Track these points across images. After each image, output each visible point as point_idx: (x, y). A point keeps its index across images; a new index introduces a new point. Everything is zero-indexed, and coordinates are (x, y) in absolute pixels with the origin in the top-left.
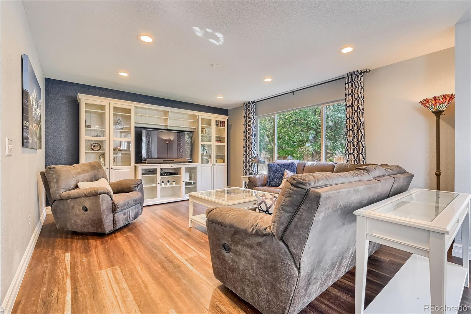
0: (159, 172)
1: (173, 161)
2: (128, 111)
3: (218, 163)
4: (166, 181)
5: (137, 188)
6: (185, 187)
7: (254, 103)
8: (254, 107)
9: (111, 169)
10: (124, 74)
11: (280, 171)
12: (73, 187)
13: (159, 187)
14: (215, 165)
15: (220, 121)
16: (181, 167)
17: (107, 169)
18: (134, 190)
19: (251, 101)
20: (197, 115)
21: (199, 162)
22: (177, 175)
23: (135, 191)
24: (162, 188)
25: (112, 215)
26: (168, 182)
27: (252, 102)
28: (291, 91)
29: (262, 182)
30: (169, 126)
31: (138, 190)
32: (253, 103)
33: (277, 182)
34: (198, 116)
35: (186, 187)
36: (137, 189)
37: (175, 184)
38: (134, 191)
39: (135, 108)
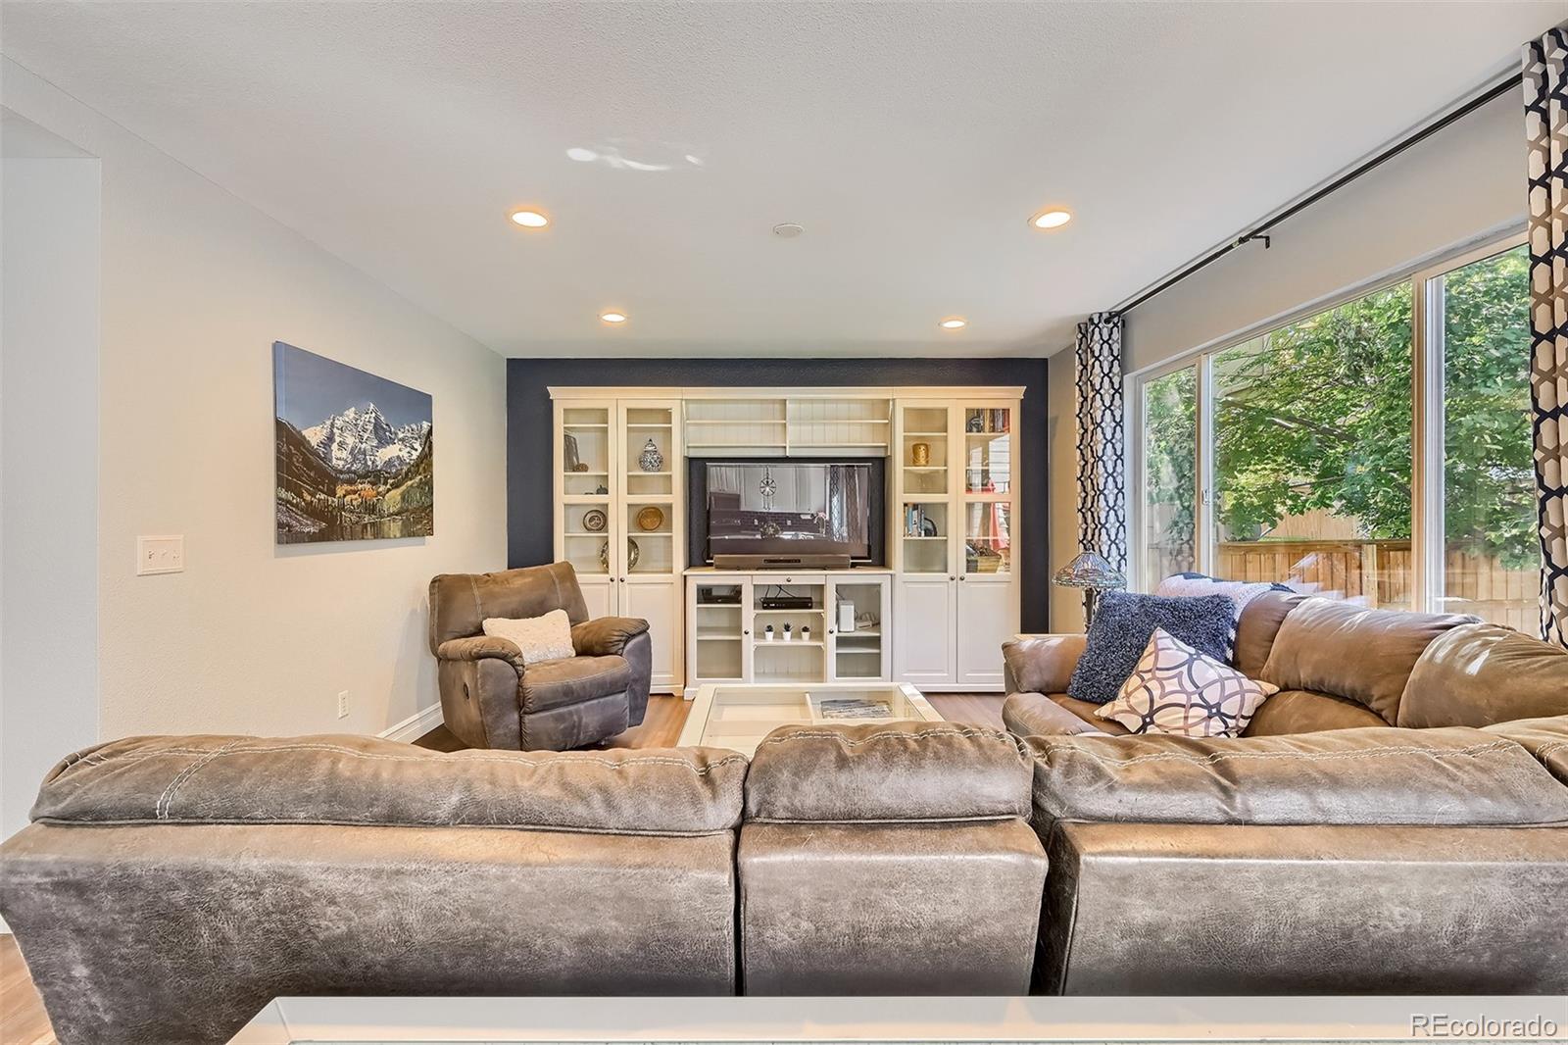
0: (748, 597)
1: (796, 561)
2: (666, 414)
3: (981, 571)
4: (778, 625)
5: (625, 645)
6: (835, 652)
7: (1115, 316)
8: (1116, 335)
9: (622, 581)
10: (614, 318)
11: (1133, 635)
12: (472, 629)
13: (749, 644)
14: (962, 579)
15: (992, 411)
16: (824, 583)
17: (612, 580)
18: (613, 651)
19: (1101, 314)
20: (888, 400)
21: (897, 568)
22: (811, 608)
23: (616, 653)
24: (758, 649)
25: (516, 716)
26: (787, 628)
27: (1105, 316)
28: (1243, 235)
29: (1048, 677)
30: (790, 447)
31: (629, 652)
32: (1107, 321)
33: (1108, 684)
34: (891, 403)
35: (840, 651)
36: (623, 648)
37: (811, 638)
38: (612, 654)
39: (684, 402)
